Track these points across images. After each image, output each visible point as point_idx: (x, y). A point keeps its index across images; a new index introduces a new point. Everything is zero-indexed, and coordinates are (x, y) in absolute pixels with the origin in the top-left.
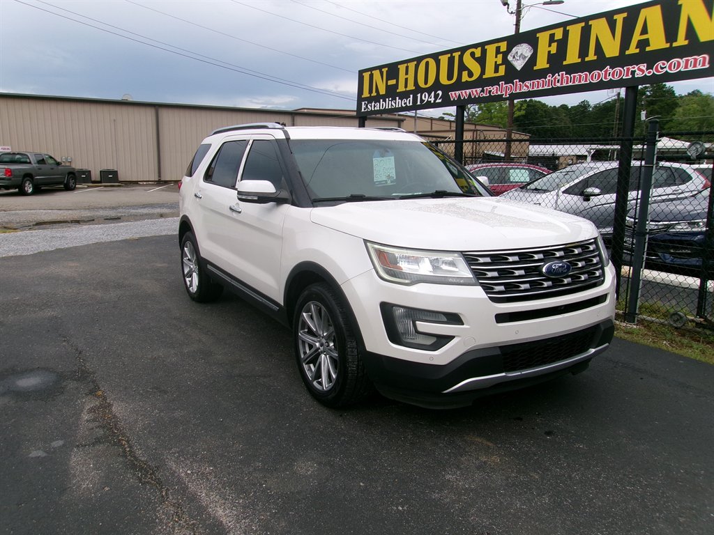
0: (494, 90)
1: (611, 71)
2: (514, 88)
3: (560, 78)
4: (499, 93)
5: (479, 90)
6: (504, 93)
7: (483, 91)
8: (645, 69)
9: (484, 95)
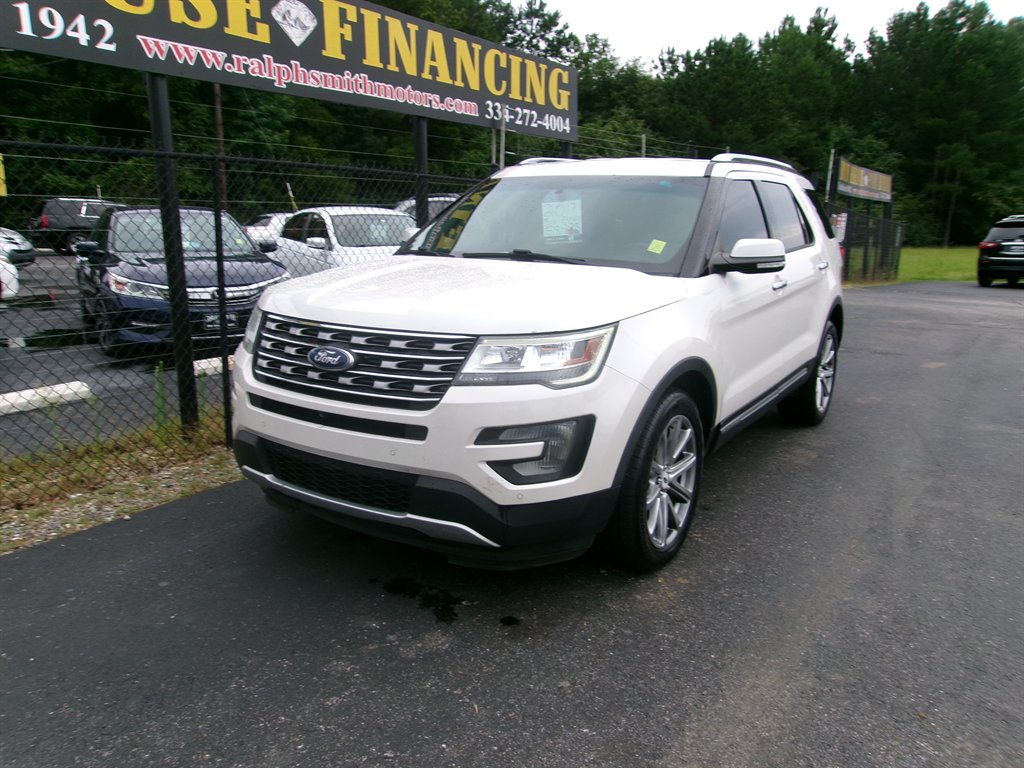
0: (254, 64)
1: (413, 92)
2: (293, 74)
3: (361, 81)
4: (266, 75)
5: (221, 55)
6: (275, 78)
7: (229, 60)
8: (438, 100)
9: (235, 70)
